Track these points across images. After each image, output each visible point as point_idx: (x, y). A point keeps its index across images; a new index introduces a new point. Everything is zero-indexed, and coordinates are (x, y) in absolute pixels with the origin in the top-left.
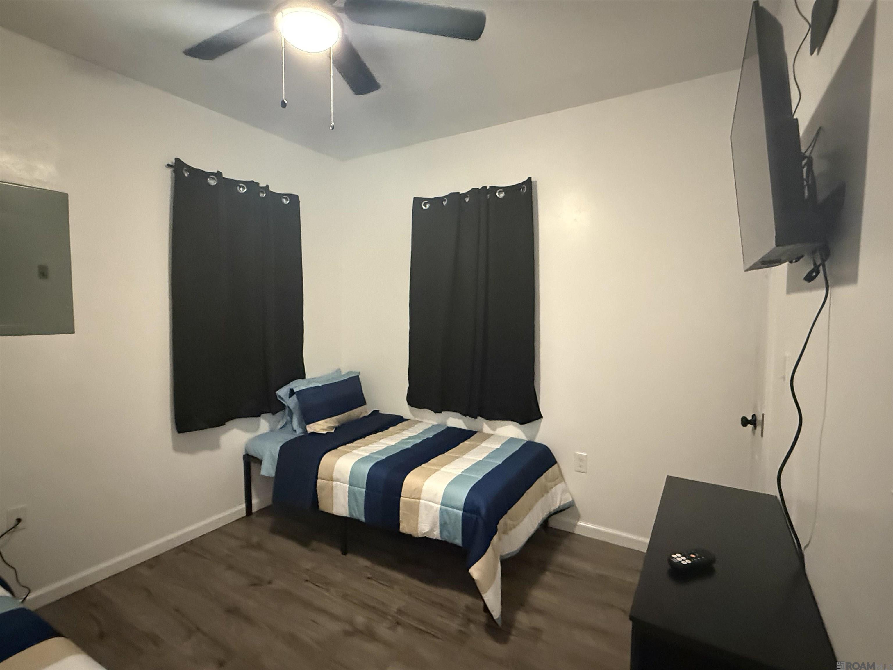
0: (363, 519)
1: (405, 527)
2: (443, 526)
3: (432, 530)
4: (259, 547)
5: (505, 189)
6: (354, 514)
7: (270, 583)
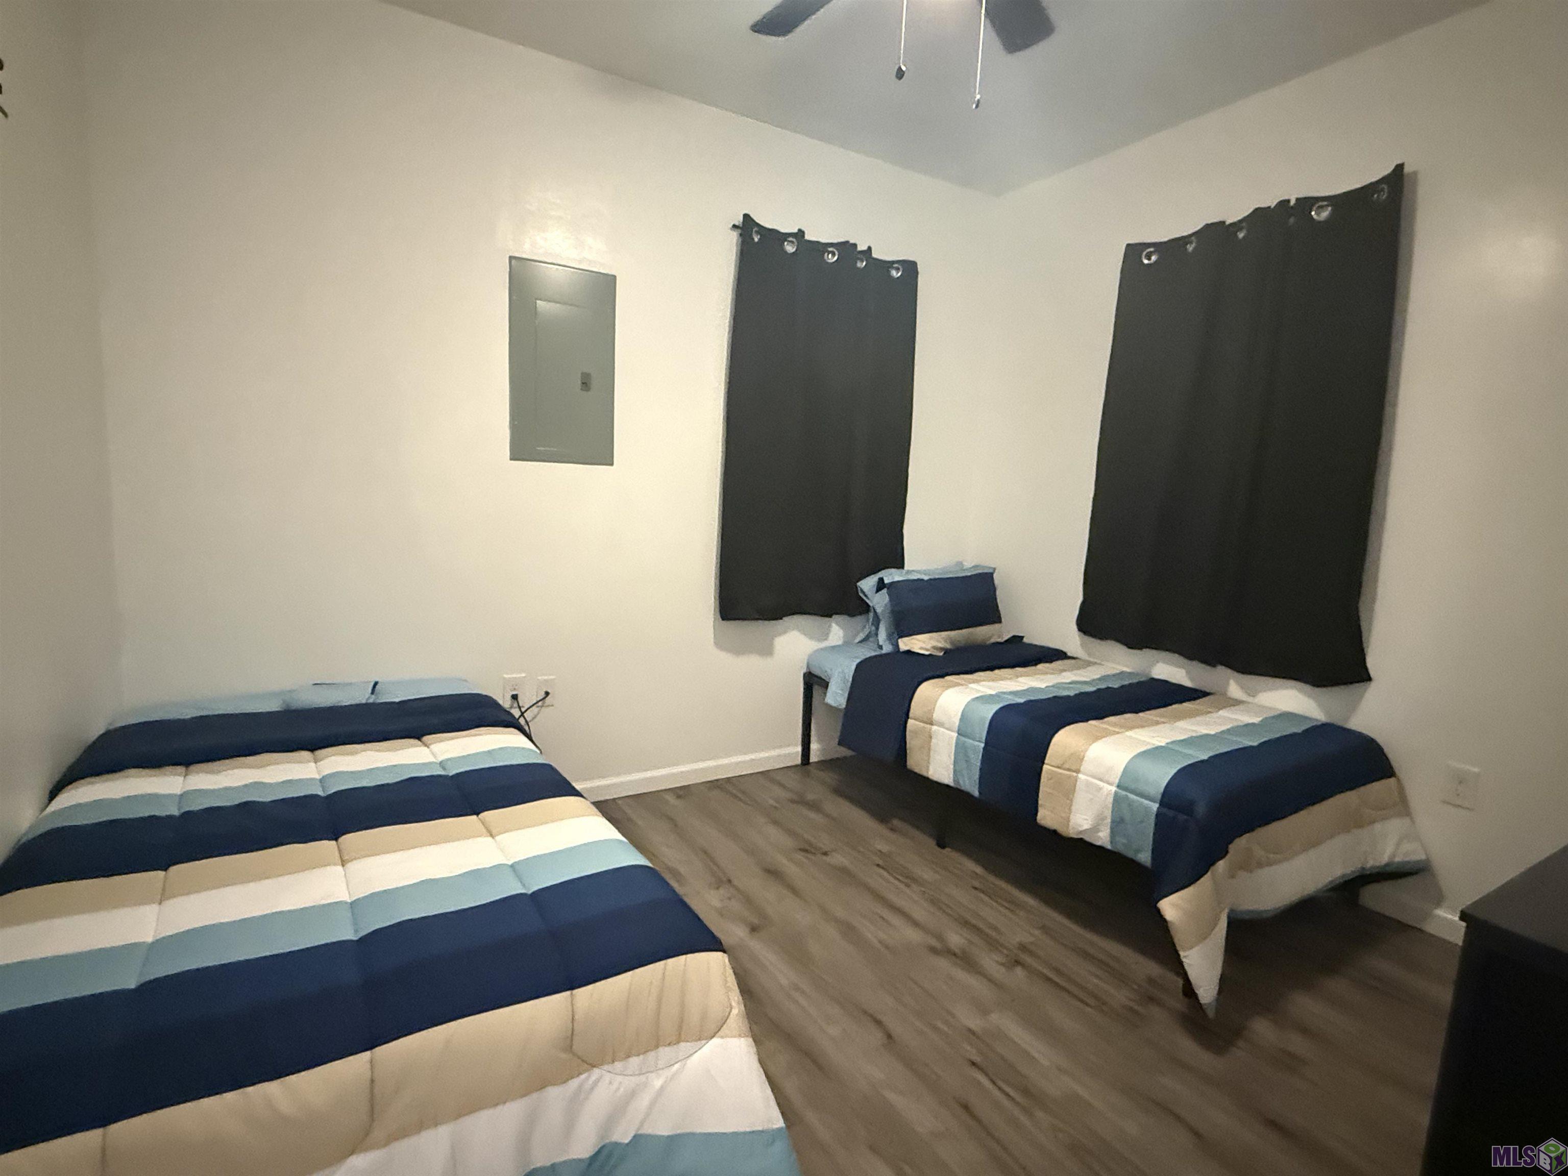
0: (976, 793)
1: (1046, 816)
2: (1117, 824)
3: (1095, 829)
4: (814, 806)
5: (1332, 200)
6: (961, 782)
7: (825, 854)
